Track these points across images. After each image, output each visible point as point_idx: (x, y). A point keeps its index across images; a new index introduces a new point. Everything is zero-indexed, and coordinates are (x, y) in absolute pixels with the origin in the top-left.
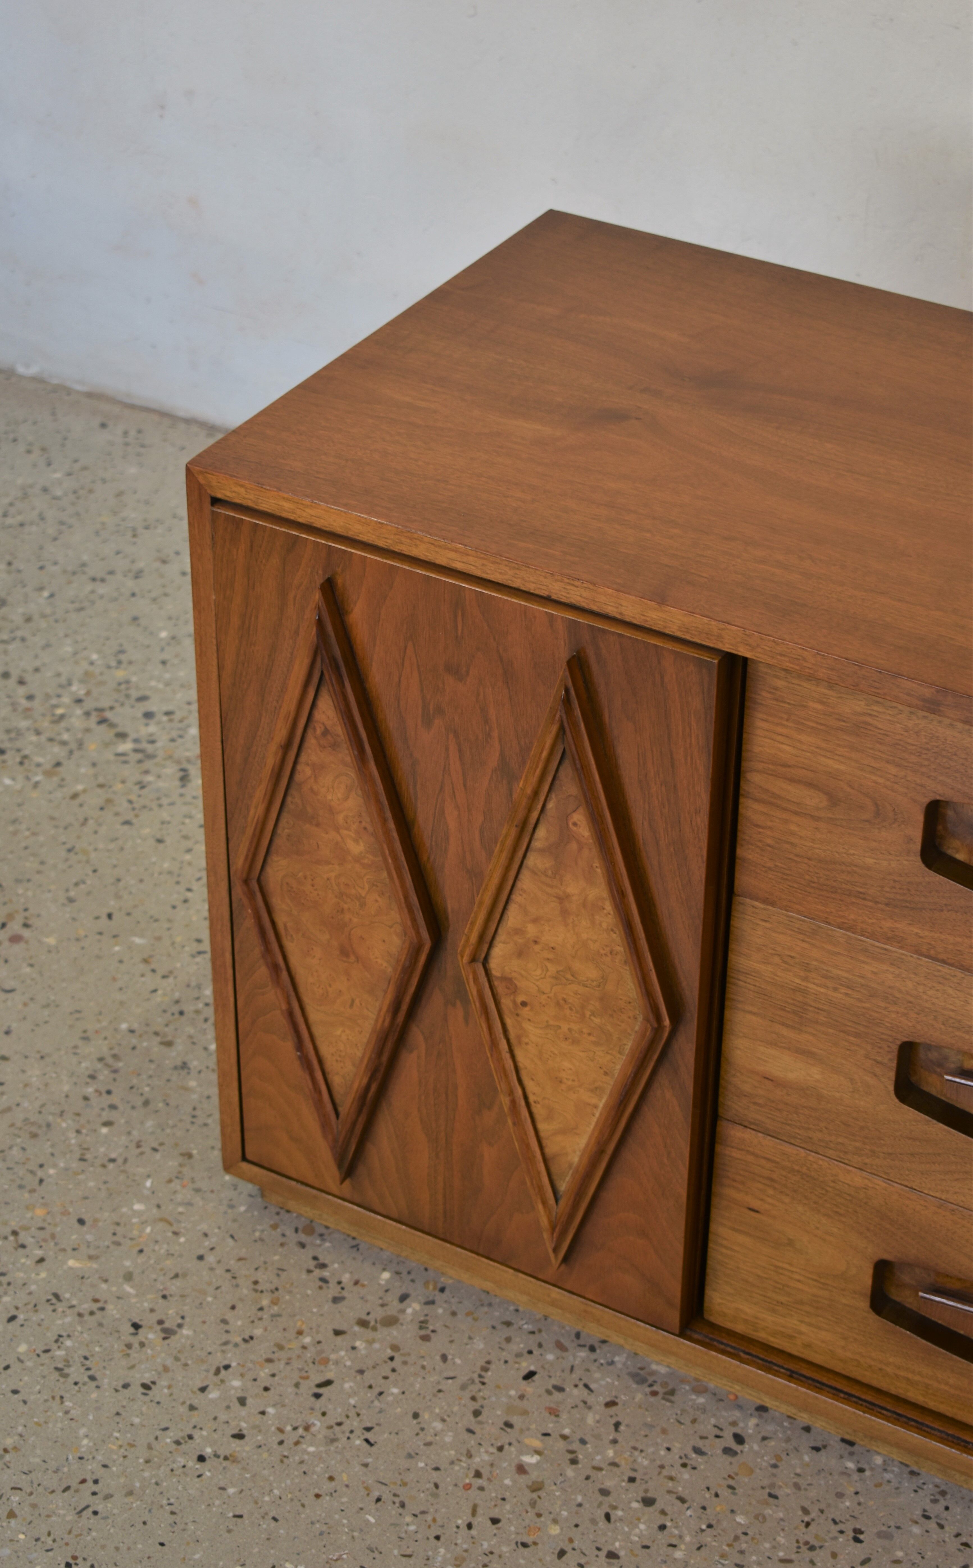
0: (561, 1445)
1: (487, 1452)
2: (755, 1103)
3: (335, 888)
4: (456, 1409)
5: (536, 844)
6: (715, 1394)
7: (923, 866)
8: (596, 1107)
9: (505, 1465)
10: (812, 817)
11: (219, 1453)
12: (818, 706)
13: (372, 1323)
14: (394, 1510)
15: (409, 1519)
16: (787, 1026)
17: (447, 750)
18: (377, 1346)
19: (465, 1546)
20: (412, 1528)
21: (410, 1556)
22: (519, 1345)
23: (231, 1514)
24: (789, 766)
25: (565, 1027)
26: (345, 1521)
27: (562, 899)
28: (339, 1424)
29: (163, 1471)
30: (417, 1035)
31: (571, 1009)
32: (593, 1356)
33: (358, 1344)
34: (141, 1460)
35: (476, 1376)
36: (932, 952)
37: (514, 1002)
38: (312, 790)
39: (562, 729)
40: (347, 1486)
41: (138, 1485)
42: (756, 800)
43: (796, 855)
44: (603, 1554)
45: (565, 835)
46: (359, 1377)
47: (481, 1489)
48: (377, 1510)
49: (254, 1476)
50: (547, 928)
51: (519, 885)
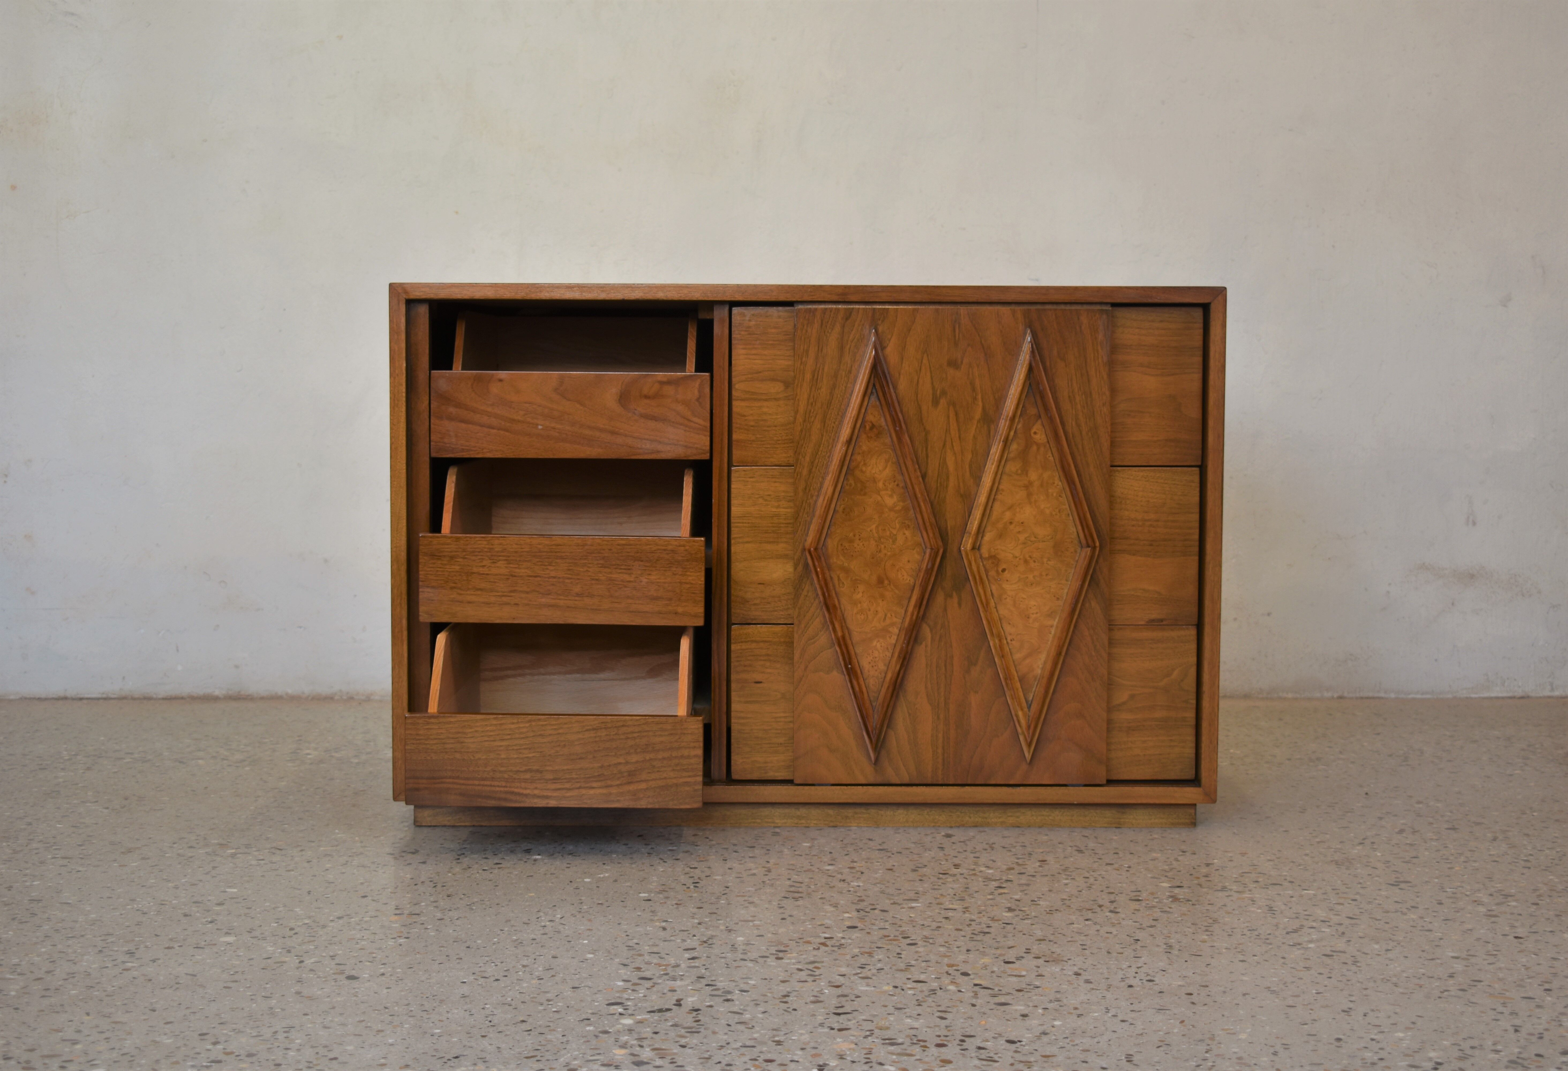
3: (876, 535)
5: (1012, 455)
8: (1052, 626)
17: (949, 418)
25: (1031, 577)
27: (1028, 486)
31: (1035, 562)
37: (997, 571)
38: (862, 471)
45: (1029, 442)
50: (1018, 510)
51: (1001, 487)
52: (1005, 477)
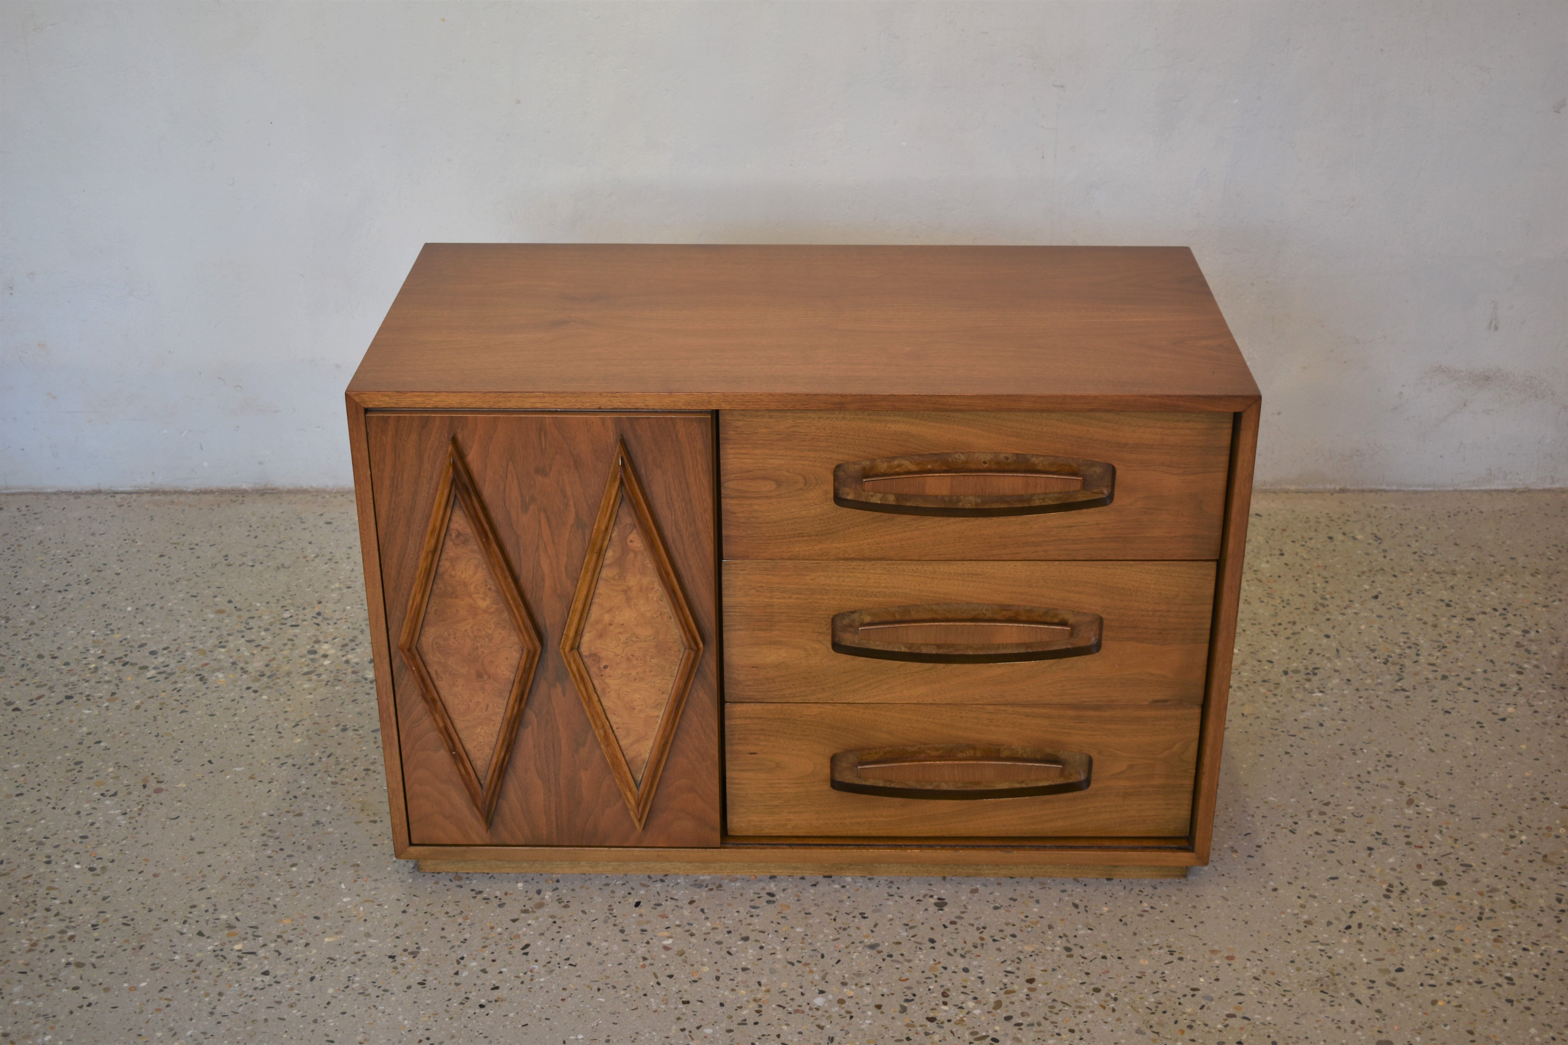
0: (679, 930)
1: (641, 947)
2: (748, 686)
3: (471, 634)
4: (609, 933)
5: (607, 562)
6: (743, 879)
7: (836, 505)
8: (658, 717)
9: (656, 949)
10: (767, 497)
11: (490, 1000)
12: (764, 430)
13: (530, 910)
14: (612, 991)
15: (622, 992)
16: (763, 630)
17: (540, 523)
18: (541, 919)
19: (663, 993)
20: (628, 996)
21: (637, 1009)
22: (621, 892)
23: (520, 1026)
24: (750, 471)
25: (634, 673)
26: (588, 1006)
27: (626, 591)
28: (549, 962)
29: (464, 1020)
30: (531, 716)
31: (637, 659)
32: (665, 884)
33: (530, 922)
34: (447, 1019)
35: (608, 914)
36: (846, 556)
37: (599, 668)
38: (451, 576)
39: (622, 483)
40: (576, 989)
41: (454, 1031)
42: (732, 498)
43: (760, 523)
44: (740, 970)
45: (625, 550)
46: (543, 937)
47: (652, 964)
48: (602, 994)
49: (519, 1003)
50: (617, 613)
51: (598, 591)
52: (601, 582)
